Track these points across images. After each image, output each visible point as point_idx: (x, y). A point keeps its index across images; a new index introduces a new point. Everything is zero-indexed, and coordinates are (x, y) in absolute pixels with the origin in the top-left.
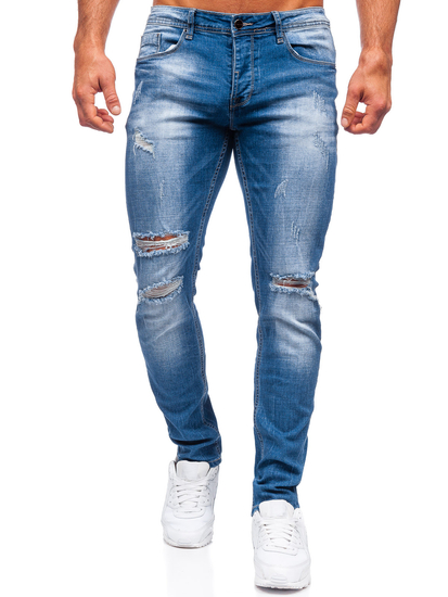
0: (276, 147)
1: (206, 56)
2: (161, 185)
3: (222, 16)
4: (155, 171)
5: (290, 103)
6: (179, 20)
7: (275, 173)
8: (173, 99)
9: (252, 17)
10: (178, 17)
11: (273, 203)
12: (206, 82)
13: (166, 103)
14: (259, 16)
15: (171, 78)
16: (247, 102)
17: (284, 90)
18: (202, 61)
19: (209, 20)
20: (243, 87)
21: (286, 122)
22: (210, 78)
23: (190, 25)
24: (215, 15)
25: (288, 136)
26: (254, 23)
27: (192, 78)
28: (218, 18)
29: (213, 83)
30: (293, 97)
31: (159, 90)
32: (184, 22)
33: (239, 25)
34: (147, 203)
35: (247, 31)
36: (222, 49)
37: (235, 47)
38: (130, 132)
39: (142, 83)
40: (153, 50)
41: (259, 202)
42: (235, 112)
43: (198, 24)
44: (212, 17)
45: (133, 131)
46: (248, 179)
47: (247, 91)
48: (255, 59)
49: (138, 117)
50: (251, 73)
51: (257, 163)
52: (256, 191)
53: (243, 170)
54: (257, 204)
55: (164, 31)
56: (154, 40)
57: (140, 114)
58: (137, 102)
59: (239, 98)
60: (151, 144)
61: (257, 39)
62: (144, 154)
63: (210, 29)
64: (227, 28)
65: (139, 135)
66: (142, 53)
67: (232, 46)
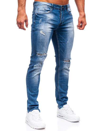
0: (66, 33)
1: (55, 14)
2: (46, 42)
3: (59, 6)
4: (45, 39)
5: (69, 24)
7: (66, 39)
8: (49, 23)
9: (64, 6)
11: (66, 45)
12: (56, 20)
13: (48, 24)
14: (65, 6)
15: (49, 19)
16: (62, 24)
17: (68, 21)
18: (55, 15)
19: (56, 6)
21: (68, 28)
22: (56, 19)
25: (69, 31)
26: (64, 7)
27: (53, 19)
29: (57, 20)
30: (70, 23)
31: (47, 21)
32: (50, 6)
33: (62, 8)
34: (42, 46)
35: (63, 9)
36: (58, 13)
37: (61, 12)
38: (38, 30)
39: (41, 19)
40: (43, 12)
41: (62, 45)
42: (59, 26)
43: (53, 7)
44: (57, 6)
45: (40, 30)
46: (59, 40)
47: (63, 22)
48: (64, 15)
49: (41, 27)
50: (63, 18)
51: (62, 37)
52: (61, 43)
53: (57, 38)
54: (61, 45)
55: (45, 8)
56: (44, 10)
57: (42, 26)
58: (40, 23)
59: (61, 23)
60: (45, 33)
61: (64, 10)
62: (43, 35)
63: (56, 8)
64: (60, 8)
65: (42, 31)
66: (39, 12)
67: (60, 12)
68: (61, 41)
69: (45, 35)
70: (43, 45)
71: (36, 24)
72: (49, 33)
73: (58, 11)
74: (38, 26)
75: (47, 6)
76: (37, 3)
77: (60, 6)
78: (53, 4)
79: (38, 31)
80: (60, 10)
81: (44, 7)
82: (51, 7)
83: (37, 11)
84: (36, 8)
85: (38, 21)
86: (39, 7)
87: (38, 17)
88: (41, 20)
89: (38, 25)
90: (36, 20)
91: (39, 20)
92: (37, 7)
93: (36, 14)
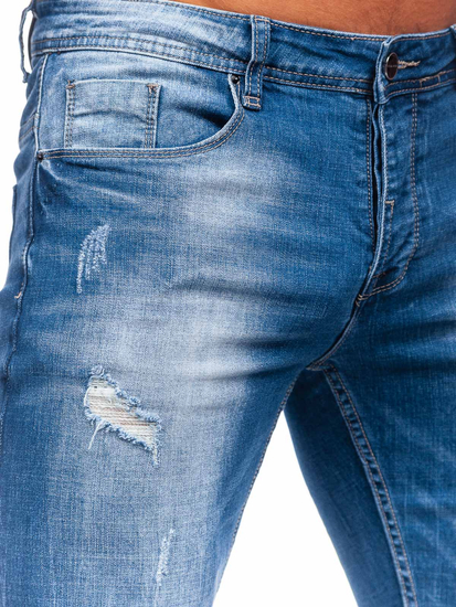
3: (346, 41)
4: (152, 500)
6: (213, 48)
9: (417, 44)
10: (213, 39)
14: (431, 41)
16: (400, 282)
19: (307, 52)
20: (400, 242)
22: (314, 219)
23: (256, 65)
24: (329, 39)
26: (424, 61)
28: (334, 47)
32: (231, 55)
33: (391, 70)
34: (111, 593)
35: (405, 83)
36: (342, 134)
37: (385, 130)
38: (65, 376)
39: (104, 230)
40: (133, 132)
41: (440, 546)
42: (364, 311)
43: (272, 64)
44: (319, 46)
45: (84, 379)
46: (393, 485)
47: (409, 251)
48: (418, 160)
49: (101, 336)
50: (411, 202)
51: (424, 440)
52: (426, 515)
53: (371, 462)
54: (432, 551)
55: (163, 82)
56: (137, 103)
57: (113, 327)
58: (92, 286)
59: (388, 273)
60: (149, 422)
61: (422, 103)
62: (123, 446)
63: (307, 77)
64: (363, 76)
65: (109, 392)
66: (82, 135)
67: (366, 126)
68: (425, 499)
69: (149, 442)
70: (131, 573)
71: (43, 299)
72: (215, 408)
73: (336, 119)
74: (67, 317)
75: (179, 48)
76: (61, 19)
77: (360, 43)
78: (261, 25)
79: (55, 389)
80: (369, 95)
81: (149, 64)
82: (243, 57)
83: (56, 122)
84: (47, 84)
85: (64, 252)
86: (80, 65)
87: (66, 203)
88: (100, 235)
89: (60, 306)
90: (45, 245)
91: (76, 239)
92: (54, 70)
93: (47, 165)
